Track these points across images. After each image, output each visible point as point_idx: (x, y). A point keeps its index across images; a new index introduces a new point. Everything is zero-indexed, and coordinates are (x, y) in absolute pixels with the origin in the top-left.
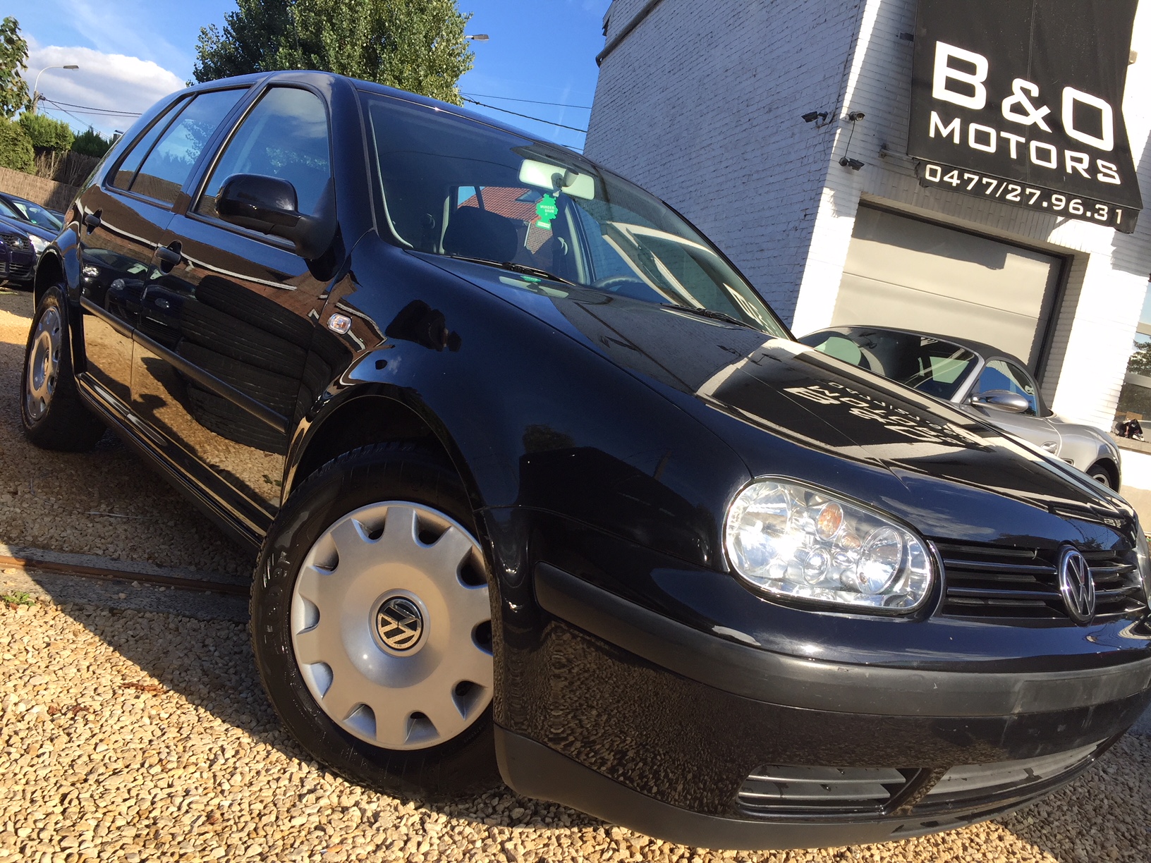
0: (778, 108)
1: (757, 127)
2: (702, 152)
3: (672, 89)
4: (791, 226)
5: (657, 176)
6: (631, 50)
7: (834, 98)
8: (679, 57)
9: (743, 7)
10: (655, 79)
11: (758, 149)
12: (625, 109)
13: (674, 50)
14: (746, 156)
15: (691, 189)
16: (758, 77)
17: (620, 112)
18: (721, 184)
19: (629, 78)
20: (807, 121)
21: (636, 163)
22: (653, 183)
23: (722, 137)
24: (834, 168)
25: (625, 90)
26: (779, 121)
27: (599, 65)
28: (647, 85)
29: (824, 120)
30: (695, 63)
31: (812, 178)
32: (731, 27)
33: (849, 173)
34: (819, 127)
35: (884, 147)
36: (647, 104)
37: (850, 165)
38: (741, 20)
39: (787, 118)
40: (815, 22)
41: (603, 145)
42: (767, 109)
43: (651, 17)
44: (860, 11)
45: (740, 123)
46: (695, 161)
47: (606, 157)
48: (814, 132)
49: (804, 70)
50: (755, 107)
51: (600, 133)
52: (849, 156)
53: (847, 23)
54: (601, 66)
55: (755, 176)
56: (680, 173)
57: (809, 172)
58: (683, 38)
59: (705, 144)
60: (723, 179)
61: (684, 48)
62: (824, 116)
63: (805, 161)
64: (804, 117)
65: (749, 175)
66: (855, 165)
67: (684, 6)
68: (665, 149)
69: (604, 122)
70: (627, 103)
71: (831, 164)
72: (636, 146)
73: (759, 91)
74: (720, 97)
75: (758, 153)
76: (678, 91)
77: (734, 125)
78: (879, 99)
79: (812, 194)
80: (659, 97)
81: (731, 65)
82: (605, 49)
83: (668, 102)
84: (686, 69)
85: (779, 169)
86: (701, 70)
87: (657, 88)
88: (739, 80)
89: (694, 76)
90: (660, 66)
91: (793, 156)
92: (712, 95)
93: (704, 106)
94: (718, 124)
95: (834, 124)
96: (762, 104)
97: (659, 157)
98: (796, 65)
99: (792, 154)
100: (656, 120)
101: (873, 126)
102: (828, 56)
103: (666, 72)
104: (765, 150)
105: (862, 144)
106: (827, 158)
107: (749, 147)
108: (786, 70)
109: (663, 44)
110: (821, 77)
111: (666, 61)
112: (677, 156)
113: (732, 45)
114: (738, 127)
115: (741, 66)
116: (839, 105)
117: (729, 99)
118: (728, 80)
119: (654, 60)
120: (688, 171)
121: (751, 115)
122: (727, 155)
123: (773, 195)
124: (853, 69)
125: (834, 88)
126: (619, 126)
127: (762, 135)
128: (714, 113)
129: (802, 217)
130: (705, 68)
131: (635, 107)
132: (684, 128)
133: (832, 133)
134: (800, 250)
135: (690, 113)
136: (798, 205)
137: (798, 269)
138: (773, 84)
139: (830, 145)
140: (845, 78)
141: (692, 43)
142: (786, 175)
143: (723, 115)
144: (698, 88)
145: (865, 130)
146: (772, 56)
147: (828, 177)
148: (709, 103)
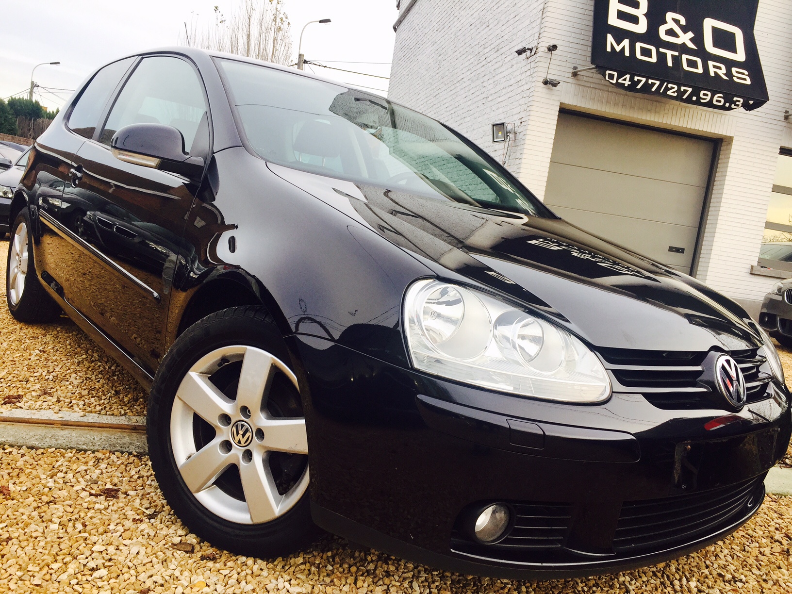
0: (502, 47)
1: (490, 64)
2: (458, 83)
3: (439, 42)
5: (432, 104)
6: (413, 19)
7: (537, 35)
8: (443, 19)
10: (428, 37)
11: (491, 79)
12: (411, 60)
13: (440, 15)
14: (484, 84)
15: (452, 112)
16: (490, 27)
17: (409, 62)
18: (470, 105)
19: (413, 38)
20: (519, 54)
21: (419, 97)
22: (429, 110)
23: (470, 72)
24: (540, 86)
25: (411, 47)
26: (504, 56)
27: (395, 31)
28: (424, 41)
29: (531, 53)
30: (452, 23)
31: (525, 96)
33: (550, 89)
34: (528, 58)
35: (575, 68)
36: (425, 55)
37: (550, 83)
39: (508, 53)
41: (399, 87)
42: (496, 49)
45: (480, 61)
47: (401, 96)
48: (524, 63)
49: (517, 18)
50: (489, 49)
51: (397, 79)
52: (550, 77)
54: (397, 32)
55: (490, 98)
56: (445, 101)
57: (522, 91)
59: (459, 78)
60: (469, 103)
61: (446, 12)
62: (531, 50)
63: (520, 82)
64: (516, 52)
65: (486, 98)
66: (554, 84)
68: (435, 86)
69: (399, 71)
70: (414, 55)
71: (538, 84)
72: (418, 86)
73: (490, 37)
74: (467, 45)
75: (491, 81)
76: (442, 43)
77: (476, 63)
78: (569, 34)
79: (525, 107)
80: (432, 48)
81: (473, 21)
82: (399, 20)
83: (436, 52)
84: (447, 27)
85: (504, 91)
86: (456, 27)
87: (430, 43)
88: (478, 31)
89: (452, 31)
90: (431, 27)
91: (513, 81)
92: (463, 44)
93: (458, 52)
94: (467, 64)
95: (537, 55)
96: (493, 46)
97: (432, 92)
98: (513, 15)
99: (512, 79)
100: (430, 65)
101: (565, 54)
102: (532, 7)
103: (435, 31)
104: (496, 79)
105: (558, 68)
106: (534, 79)
107: (486, 78)
108: (507, 19)
109: (432, 11)
110: (528, 22)
111: (435, 23)
112: (443, 89)
113: (473, 7)
114: (479, 65)
115: (479, 21)
116: (540, 41)
117: (473, 45)
118: (472, 31)
119: (428, 23)
120: (450, 99)
121: (486, 56)
122: (473, 85)
123: (501, 110)
124: (548, 14)
125: (537, 29)
126: (408, 72)
127: (493, 68)
128: (464, 56)
129: (519, 124)
130: (458, 25)
131: (417, 58)
132: (447, 69)
133: (536, 61)
134: (519, 148)
135: (450, 58)
136: (517, 116)
137: (518, 161)
138: (499, 31)
139: (535, 70)
140: (543, 21)
141: (450, 8)
142: (509, 95)
143: (469, 57)
144: (454, 40)
145: (560, 58)
146: (499, 10)
147: (535, 94)
148: (461, 49)
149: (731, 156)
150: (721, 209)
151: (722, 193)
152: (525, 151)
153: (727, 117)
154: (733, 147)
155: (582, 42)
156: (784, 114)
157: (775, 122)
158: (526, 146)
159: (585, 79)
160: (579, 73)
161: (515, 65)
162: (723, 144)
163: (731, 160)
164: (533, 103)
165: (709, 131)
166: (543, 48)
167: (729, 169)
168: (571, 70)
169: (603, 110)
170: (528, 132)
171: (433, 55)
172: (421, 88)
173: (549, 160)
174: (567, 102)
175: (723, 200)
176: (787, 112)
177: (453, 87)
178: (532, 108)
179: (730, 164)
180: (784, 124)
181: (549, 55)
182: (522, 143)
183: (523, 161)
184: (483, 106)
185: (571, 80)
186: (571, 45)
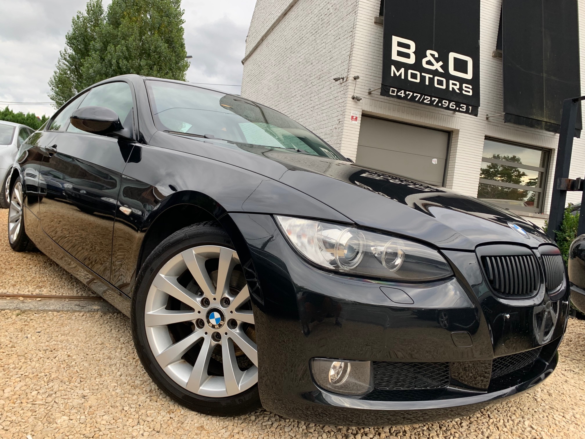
0: (323, 77)
1: (315, 87)
2: (292, 99)
3: (277, 72)
4: (334, 127)
6: (257, 57)
7: (346, 70)
8: (278, 59)
9: (303, 35)
10: (268, 69)
11: (316, 95)
12: (256, 83)
13: (276, 56)
14: (311, 99)
16: (313, 64)
17: (255, 84)
18: (302, 112)
19: (257, 69)
20: (336, 81)
23: (300, 91)
24: (350, 100)
25: (256, 75)
26: (324, 82)
27: (243, 64)
28: (265, 72)
29: (343, 80)
30: (285, 61)
31: (341, 106)
32: (299, 44)
33: (356, 102)
34: (341, 84)
35: (370, 89)
36: (266, 80)
37: (356, 99)
38: (303, 41)
39: (327, 80)
40: (335, 39)
42: (318, 78)
43: (265, 43)
44: (354, 33)
45: (307, 85)
46: (290, 103)
48: (339, 86)
49: (332, 60)
50: (313, 77)
52: (356, 95)
53: (348, 39)
54: (245, 65)
55: (316, 107)
56: (284, 109)
57: (339, 103)
58: (279, 50)
59: (293, 95)
60: (301, 110)
61: (280, 54)
62: (343, 79)
63: (337, 98)
64: (334, 79)
65: (314, 107)
66: (358, 99)
67: (278, 37)
70: (257, 80)
71: (348, 99)
73: (314, 71)
74: (298, 74)
75: (316, 97)
76: (279, 73)
77: (305, 86)
78: (365, 70)
79: (341, 113)
80: (271, 76)
81: (301, 60)
82: (245, 58)
83: (275, 78)
84: (282, 63)
85: (326, 103)
86: (288, 64)
87: (270, 73)
88: (305, 66)
89: (285, 66)
90: (270, 63)
91: (332, 97)
92: (294, 74)
93: (291, 79)
94: (298, 86)
95: (348, 82)
96: (316, 76)
97: (274, 103)
98: (329, 58)
99: (331, 96)
100: (271, 87)
101: (364, 81)
102: (342, 53)
103: (273, 65)
104: (320, 95)
105: (360, 89)
106: (346, 96)
107: (312, 95)
108: (325, 60)
109: (270, 53)
110: (340, 62)
111: (273, 61)
112: (281, 102)
113: (301, 52)
114: (307, 87)
115: (306, 60)
116: (349, 73)
117: (301, 75)
118: (300, 67)
119: (268, 60)
120: (287, 108)
121: (312, 81)
122: (303, 99)
123: (324, 115)
124: (353, 58)
125: (346, 66)
126: (255, 91)
127: (317, 89)
128: (296, 82)
129: (338, 123)
130: (290, 62)
131: (261, 82)
132: (283, 89)
133: (347, 85)
134: (339, 137)
135: (285, 82)
136: (336, 118)
137: (338, 145)
138: (320, 67)
139: (347, 91)
140: (350, 62)
141: (283, 52)
142: (329, 105)
143: (300, 82)
144: (288, 71)
145: (361, 84)
146: (318, 55)
147: (347, 105)
148: (293, 77)
149: (459, 140)
150: (455, 172)
151: (455, 162)
152: (343, 139)
153: (455, 118)
154: (460, 135)
155: (373, 74)
156: (485, 117)
157: (481, 121)
158: (343, 136)
159: (376, 96)
160: (372, 92)
161: (333, 88)
162: (454, 134)
163: (459, 143)
164: (347, 110)
165: (446, 126)
166: (351, 78)
167: (458, 148)
168: (368, 91)
169: (387, 114)
170: (345, 128)
171: (273, 80)
172: (265, 100)
173: (357, 144)
174: (366, 110)
175: (456, 166)
176: (487, 115)
177: (289, 100)
178: (346, 113)
179: (458, 146)
180: (486, 122)
181: (355, 82)
182: (341, 134)
183: (342, 145)
184: (311, 112)
185: (367, 97)
186: (367, 76)
